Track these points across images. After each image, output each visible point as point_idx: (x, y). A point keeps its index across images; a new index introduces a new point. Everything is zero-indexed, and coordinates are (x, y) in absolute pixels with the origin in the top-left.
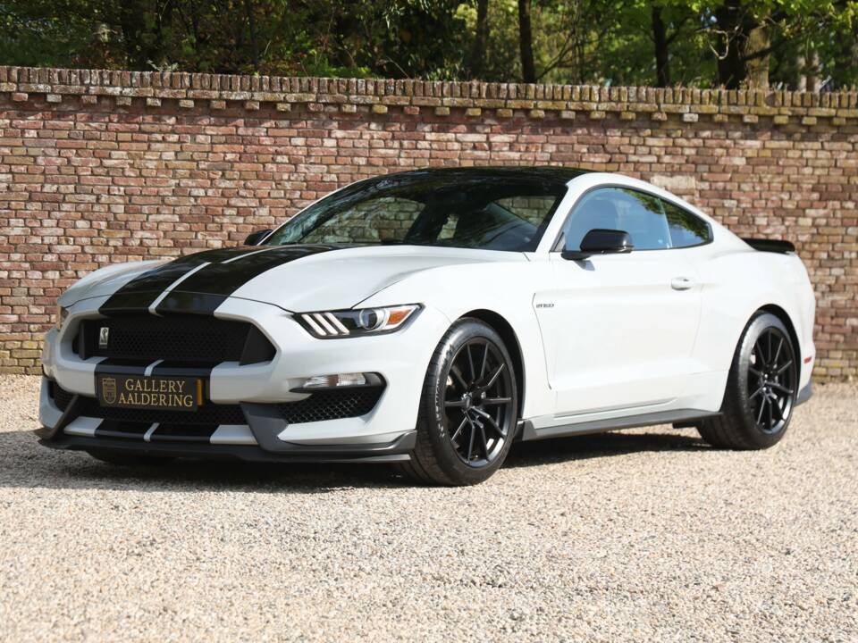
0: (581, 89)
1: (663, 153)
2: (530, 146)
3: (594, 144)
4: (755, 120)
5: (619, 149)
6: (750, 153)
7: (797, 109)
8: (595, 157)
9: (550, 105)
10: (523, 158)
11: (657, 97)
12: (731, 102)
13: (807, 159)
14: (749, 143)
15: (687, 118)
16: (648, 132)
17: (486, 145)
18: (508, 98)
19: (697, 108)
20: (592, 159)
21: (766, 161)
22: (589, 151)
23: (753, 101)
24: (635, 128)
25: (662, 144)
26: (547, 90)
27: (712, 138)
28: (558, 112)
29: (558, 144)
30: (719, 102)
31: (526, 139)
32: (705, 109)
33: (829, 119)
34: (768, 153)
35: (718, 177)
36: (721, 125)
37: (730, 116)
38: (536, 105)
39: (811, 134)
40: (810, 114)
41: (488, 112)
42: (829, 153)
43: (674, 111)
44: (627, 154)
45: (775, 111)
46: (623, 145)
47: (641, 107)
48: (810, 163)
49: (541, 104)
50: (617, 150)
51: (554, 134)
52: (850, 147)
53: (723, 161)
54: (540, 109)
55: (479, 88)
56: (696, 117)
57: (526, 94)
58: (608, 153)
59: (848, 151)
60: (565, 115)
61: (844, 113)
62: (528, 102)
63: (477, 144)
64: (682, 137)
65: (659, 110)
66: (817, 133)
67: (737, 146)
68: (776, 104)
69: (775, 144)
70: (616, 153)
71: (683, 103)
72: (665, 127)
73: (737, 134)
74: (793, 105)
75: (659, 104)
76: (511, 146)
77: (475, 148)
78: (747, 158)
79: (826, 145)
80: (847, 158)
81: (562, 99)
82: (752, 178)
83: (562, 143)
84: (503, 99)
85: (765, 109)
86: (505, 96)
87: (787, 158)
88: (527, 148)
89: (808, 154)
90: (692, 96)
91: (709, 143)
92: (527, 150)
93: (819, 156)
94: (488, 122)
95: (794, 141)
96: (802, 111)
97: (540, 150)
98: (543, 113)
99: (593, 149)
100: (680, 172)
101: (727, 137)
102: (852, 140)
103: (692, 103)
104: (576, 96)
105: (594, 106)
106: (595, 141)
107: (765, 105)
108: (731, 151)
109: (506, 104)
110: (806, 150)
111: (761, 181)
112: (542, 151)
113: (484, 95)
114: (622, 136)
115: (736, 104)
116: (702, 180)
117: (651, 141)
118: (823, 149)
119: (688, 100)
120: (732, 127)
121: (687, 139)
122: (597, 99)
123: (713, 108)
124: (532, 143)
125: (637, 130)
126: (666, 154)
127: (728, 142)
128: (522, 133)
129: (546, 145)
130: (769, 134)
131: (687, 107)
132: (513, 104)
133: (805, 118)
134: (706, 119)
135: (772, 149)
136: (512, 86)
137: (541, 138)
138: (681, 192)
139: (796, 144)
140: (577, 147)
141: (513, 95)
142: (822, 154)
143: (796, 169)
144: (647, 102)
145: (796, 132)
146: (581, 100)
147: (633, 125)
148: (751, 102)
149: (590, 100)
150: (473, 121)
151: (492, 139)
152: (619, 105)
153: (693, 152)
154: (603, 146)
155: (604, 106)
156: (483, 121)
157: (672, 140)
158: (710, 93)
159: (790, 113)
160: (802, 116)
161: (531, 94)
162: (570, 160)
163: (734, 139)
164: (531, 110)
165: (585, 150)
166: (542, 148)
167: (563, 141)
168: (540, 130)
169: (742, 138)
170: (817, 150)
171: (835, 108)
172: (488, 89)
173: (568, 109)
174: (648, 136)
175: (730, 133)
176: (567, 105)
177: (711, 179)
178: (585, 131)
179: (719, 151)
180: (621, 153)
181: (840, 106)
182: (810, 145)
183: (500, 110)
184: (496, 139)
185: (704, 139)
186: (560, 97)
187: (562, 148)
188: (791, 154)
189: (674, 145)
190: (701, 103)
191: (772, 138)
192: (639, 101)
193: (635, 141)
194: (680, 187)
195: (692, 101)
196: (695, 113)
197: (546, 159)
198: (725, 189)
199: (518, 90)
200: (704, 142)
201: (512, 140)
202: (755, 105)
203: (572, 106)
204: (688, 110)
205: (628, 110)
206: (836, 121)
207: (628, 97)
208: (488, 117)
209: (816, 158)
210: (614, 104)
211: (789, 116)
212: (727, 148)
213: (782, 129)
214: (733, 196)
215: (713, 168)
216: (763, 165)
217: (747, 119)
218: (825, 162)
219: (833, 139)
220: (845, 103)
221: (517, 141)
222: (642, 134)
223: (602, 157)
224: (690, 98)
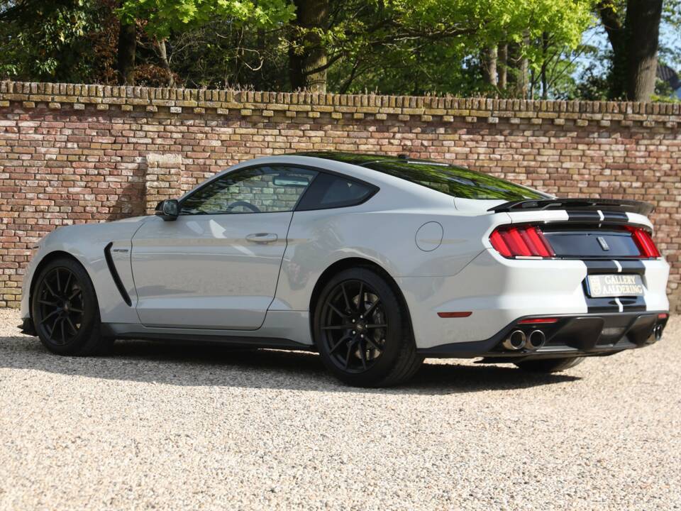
0: (88, 87)
1: (156, 136)
2: (51, 130)
3: (102, 129)
4: (227, 112)
5: (122, 133)
6: (224, 137)
7: (258, 104)
8: (102, 139)
9: (64, 99)
10: (45, 139)
11: (149, 94)
12: (207, 98)
13: (268, 142)
14: (223, 130)
15: (173, 110)
16: (145, 120)
17: (15, 129)
18: (31, 93)
19: (181, 103)
20: (100, 141)
21: (237, 143)
22: (98, 135)
23: (224, 98)
24: (134, 117)
25: (156, 130)
26: (61, 88)
27: (194, 126)
28: (71, 104)
29: (73, 129)
30: (198, 99)
31: (48, 125)
32: (187, 103)
33: (284, 112)
34: (238, 137)
35: (199, 155)
36: (200, 115)
37: (207, 109)
38: (53, 99)
39: (271, 123)
40: (268, 108)
41: (16, 104)
42: (285, 138)
43: (163, 105)
44: (128, 137)
45: (241, 106)
46: (124, 130)
47: (137, 101)
48: (270, 145)
49: (57, 98)
50: (120, 134)
51: (70, 121)
52: (301, 133)
53: (203, 143)
54: (56, 102)
55: (7, 85)
56: (179, 110)
57: (45, 91)
58: (113, 136)
59: (300, 137)
60: (77, 107)
61: (294, 108)
62: (47, 96)
63: (8, 128)
64: (171, 124)
65: (151, 104)
66: (276, 123)
67: (214, 132)
68: (242, 100)
69: (243, 131)
70: (119, 136)
71: (169, 99)
72: (157, 117)
73: (214, 123)
74: (255, 101)
75: (151, 99)
76: (36, 130)
77: (6, 131)
78: (222, 141)
79: (282, 131)
80: (299, 142)
81: (74, 95)
82: (226, 156)
83: (76, 128)
84: (26, 94)
85: (234, 104)
86: (28, 92)
87: (253, 141)
88: (48, 131)
89: (269, 139)
90: (176, 94)
91: (192, 129)
92: (49, 133)
93: (278, 140)
94: (17, 111)
95: (258, 129)
96: (262, 106)
97: (59, 133)
98: (59, 105)
99: (101, 132)
100: (170, 151)
101: (206, 126)
102: (303, 129)
103: (177, 99)
104: (85, 92)
105: (99, 100)
106: (102, 126)
107: (234, 101)
108: (209, 135)
109: (29, 98)
110: (268, 135)
111: (232, 158)
112: (61, 134)
113: (11, 91)
114: (124, 123)
115: (211, 100)
116: (187, 157)
117: (146, 128)
118: (280, 134)
119: (174, 97)
120: (209, 118)
121: (175, 126)
122: (102, 95)
123: (193, 103)
124: (52, 128)
125: (135, 119)
126: (159, 137)
127: (207, 128)
128: (44, 120)
129: (63, 130)
130: (239, 123)
131: (173, 102)
132: (35, 98)
133: (265, 111)
134: (188, 111)
135: (241, 134)
136: (34, 84)
137: (60, 124)
138: (171, 166)
139: (260, 130)
140: (88, 131)
141: (35, 91)
142: (280, 139)
143: (260, 149)
144: (141, 98)
145: (260, 122)
146: (89, 96)
147: (133, 115)
148: (223, 98)
149: (96, 96)
150: (5, 110)
151: (20, 125)
152: (119, 100)
153: (180, 136)
154: (109, 130)
155: (107, 100)
156: (13, 111)
157: (163, 127)
158: (191, 92)
159: (253, 108)
160: (263, 110)
161: (49, 91)
162: (83, 141)
163: (212, 127)
164: (49, 102)
165: (95, 134)
166: (61, 131)
167: (77, 127)
168: (58, 118)
169: (217, 126)
170: (275, 136)
171: (287, 104)
172: (15, 86)
173: (78, 102)
174: (145, 124)
175: (208, 122)
176: (78, 99)
177: (194, 157)
178: (95, 119)
179: (200, 136)
180: (124, 136)
181: (291, 103)
182: (270, 132)
183: (24, 102)
184: (23, 124)
185: (188, 126)
186: (72, 93)
187: (76, 132)
188: (255, 138)
189: (165, 131)
190: (184, 99)
191: (241, 127)
192: (135, 97)
193: (134, 127)
194: (169, 162)
195: (177, 97)
196: (180, 107)
197: (63, 140)
198: (205, 164)
199: (38, 87)
200: (188, 129)
201: (36, 125)
202: (226, 101)
203: (82, 100)
204: (174, 104)
205: (126, 104)
206: (288, 114)
207: (126, 94)
208: (17, 108)
209: (275, 142)
210: (115, 99)
211: (252, 110)
212: (206, 133)
213: (248, 119)
214: (212, 170)
215: (196, 148)
216: (234, 146)
217: (220, 112)
218: (282, 145)
219: (289, 127)
220: (295, 100)
221: (40, 126)
222: (139, 122)
223: (109, 139)
224: (175, 95)
